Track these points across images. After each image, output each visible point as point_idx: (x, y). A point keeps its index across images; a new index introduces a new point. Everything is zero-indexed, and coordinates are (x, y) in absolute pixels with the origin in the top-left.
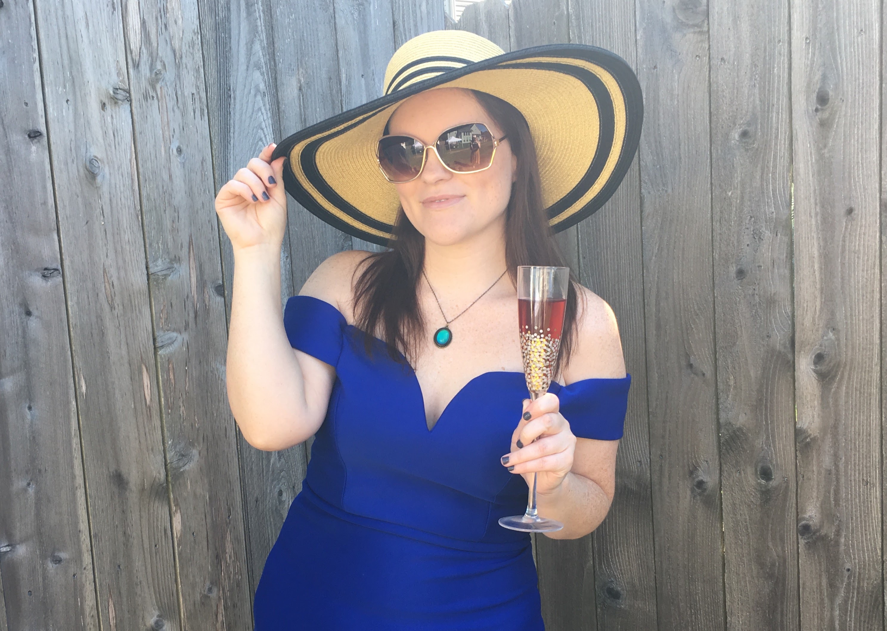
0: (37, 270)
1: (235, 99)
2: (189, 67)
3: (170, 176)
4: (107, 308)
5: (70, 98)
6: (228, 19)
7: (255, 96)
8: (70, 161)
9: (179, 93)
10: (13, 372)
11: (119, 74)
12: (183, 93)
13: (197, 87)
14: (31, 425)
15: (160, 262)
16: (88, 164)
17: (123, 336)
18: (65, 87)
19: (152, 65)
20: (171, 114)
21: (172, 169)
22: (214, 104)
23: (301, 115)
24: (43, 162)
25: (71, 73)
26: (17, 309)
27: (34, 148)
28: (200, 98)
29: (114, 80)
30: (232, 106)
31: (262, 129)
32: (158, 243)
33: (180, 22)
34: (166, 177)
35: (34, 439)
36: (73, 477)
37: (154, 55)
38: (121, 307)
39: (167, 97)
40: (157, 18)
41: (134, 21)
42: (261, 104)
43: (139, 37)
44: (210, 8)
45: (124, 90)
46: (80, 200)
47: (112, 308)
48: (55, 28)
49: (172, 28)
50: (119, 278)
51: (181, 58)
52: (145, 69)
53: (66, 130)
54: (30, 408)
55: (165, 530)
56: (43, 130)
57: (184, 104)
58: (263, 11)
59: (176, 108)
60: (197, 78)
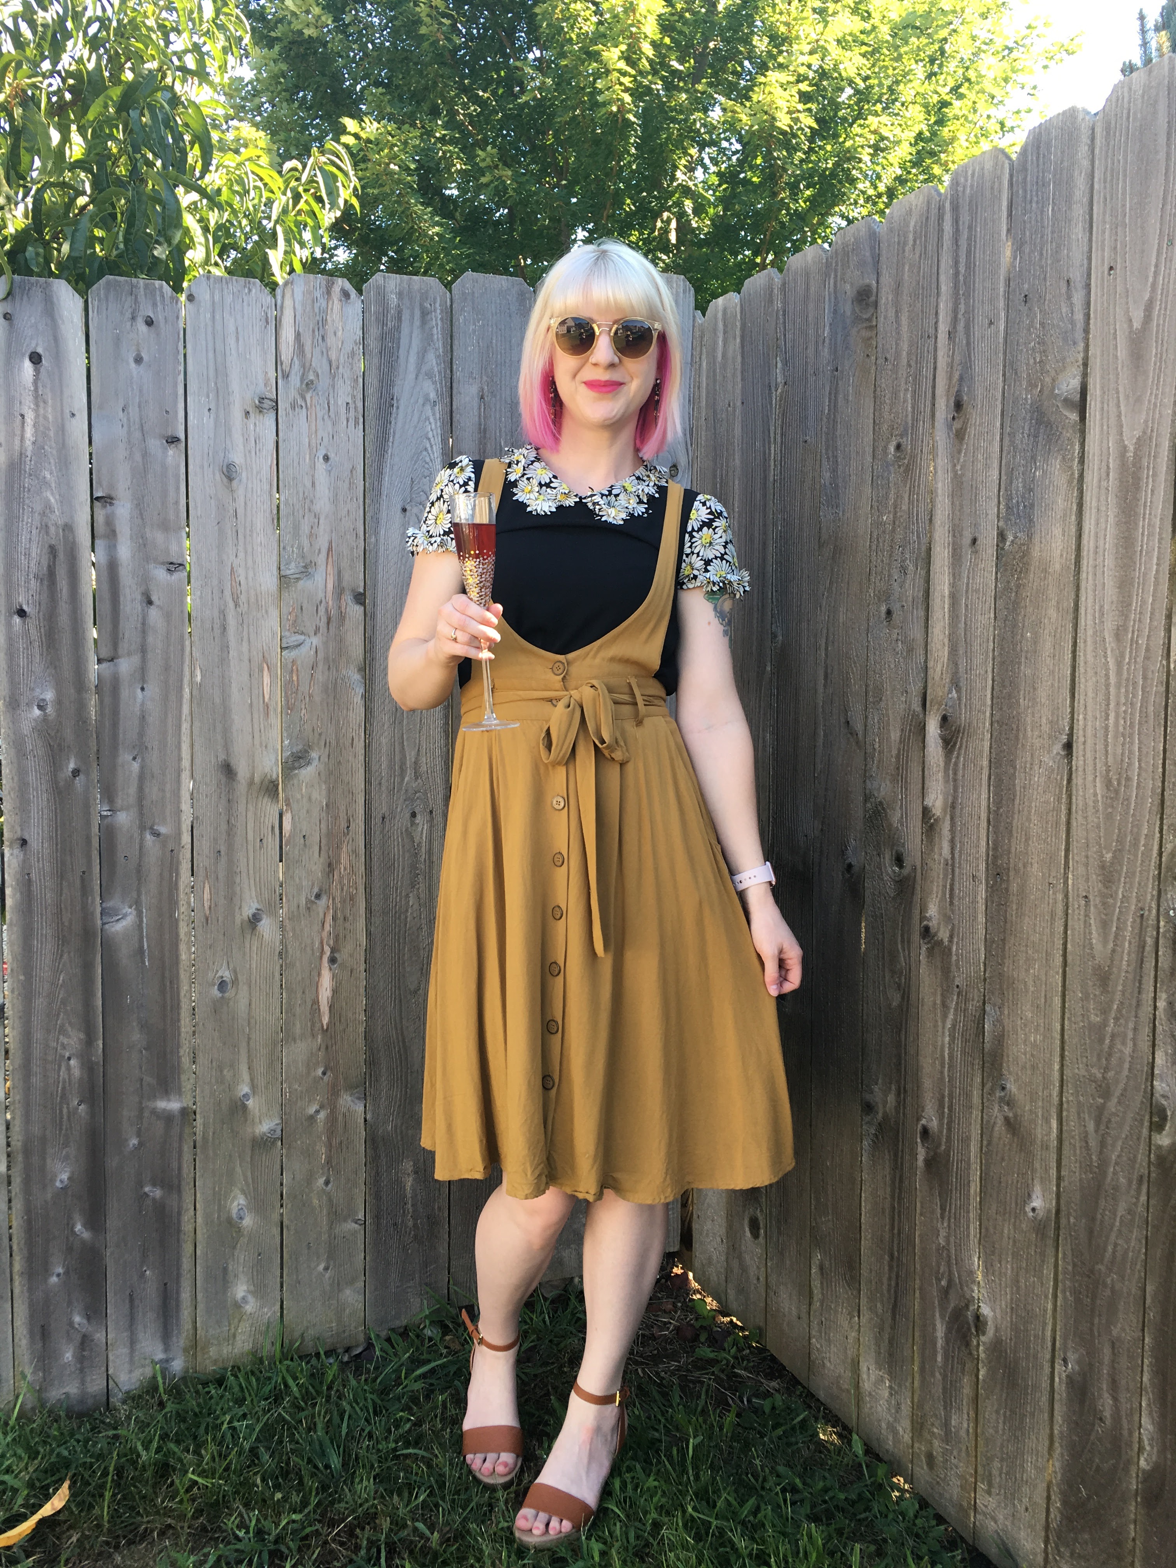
0: (163, 563)
1: (398, 408)
2: (345, 376)
3: (313, 484)
4: (231, 605)
5: (213, 406)
6: (398, 328)
7: (423, 405)
8: (206, 465)
9: (332, 402)
10: (129, 654)
11: (265, 385)
12: (336, 403)
13: (353, 397)
14: (143, 704)
15: (293, 565)
16: (225, 469)
17: (245, 633)
18: (208, 397)
19: (303, 375)
20: (320, 422)
21: (316, 476)
22: (371, 413)
23: (480, 424)
24: (178, 466)
25: (216, 384)
26: (139, 597)
27: (171, 452)
28: (356, 408)
29: (261, 389)
30: (394, 416)
31: (429, 439)
32: (292, 547)
33: (340, 333)
34: (309, 484)
35: (143, 718)
36: (180, 759)
37: (307, 365)
38: (246, 605)
39: (318, 407)
40: (313, 331)
41: (288, 334)
42: (430, 413)
43: (291, 349)
44: (377, 319)
45: (271, 400)
46: (213, 501)
47: (236, 605)
48: (204, 343)
49: (331, 340)
50: (246, 578)
51: (338, 368)
52: (295, 380)
53: (206, 437)
54: (143, 689)
55: (273, 828)
56: (182, 437)
57: (337, 414)
58: (442, 319)
59: (326, 417)
60: (354, 388)
